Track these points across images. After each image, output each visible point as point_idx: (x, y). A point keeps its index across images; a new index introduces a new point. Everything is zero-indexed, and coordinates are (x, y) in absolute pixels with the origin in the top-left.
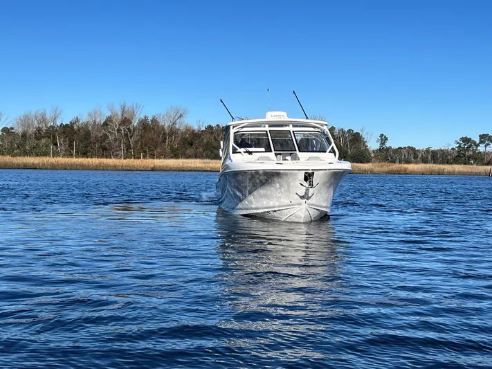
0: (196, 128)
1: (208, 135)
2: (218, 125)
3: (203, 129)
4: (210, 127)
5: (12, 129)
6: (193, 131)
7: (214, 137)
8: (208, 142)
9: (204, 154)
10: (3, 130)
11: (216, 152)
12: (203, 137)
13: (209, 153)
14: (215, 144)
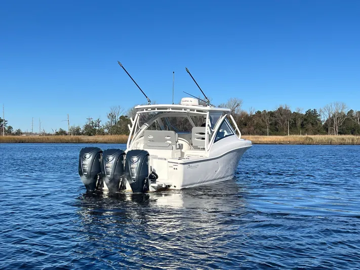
0: (249, 113)
1: (258, 118)
2: (264, 111)
3: (254, 113)
4: (259, 112)
5: (126, 117)
6: (247, 115)
7: (262, 120)
8: (257, 123)
9: (255, 132)
10: (120, 118)
11: (263, 129)
12: (254, 119)
13: (258, 131)
14: (263, 124)
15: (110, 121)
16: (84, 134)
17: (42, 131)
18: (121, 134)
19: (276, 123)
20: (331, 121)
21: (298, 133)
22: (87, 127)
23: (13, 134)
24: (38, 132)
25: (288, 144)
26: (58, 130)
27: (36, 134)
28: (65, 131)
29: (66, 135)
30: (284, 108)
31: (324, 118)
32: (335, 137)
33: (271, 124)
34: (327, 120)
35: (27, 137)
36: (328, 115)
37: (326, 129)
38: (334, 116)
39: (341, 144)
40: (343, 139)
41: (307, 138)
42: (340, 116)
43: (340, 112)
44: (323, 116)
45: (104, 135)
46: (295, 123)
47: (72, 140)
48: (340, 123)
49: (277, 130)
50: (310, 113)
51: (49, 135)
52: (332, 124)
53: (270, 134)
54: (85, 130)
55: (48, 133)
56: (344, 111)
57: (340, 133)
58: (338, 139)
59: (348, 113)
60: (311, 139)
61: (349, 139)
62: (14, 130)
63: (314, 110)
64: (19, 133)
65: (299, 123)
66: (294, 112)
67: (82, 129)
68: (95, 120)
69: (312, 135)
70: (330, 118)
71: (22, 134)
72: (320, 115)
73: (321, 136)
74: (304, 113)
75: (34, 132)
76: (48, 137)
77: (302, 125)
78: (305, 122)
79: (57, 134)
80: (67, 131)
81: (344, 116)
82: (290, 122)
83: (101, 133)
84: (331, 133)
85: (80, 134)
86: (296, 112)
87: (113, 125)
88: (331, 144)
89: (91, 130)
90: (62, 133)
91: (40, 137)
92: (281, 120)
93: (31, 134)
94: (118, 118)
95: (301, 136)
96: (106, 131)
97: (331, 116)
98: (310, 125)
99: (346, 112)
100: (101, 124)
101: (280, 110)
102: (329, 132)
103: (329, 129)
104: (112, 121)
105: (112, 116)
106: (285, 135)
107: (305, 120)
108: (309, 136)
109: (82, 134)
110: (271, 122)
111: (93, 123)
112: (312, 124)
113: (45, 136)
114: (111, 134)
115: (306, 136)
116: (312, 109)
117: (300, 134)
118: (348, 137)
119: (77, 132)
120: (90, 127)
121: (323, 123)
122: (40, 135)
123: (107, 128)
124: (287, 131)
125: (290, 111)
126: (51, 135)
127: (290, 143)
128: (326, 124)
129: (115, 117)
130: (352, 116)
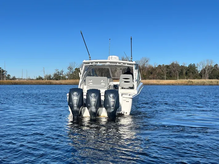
0: (154, 66)
1: (159, 69)
2: (163, 65)
3: (157, 66)
4: (160, 66)
6: (152, 68)
7: (162, 70)
8: (159, 72)
9: (157, 78)
10: (76, 69)
11: (162, 76)
12: (157, 70)
13: (160, 77)
14: (162, 73)
15: (69, 71)
16: (53, 79)
17: (28, 77)
18: (76, 79)
19: (170, 72)
20: (204, 71)
21: (184, 78)
22: (55, 75)
23: (11, 79)
24: (26, 78)
25: (177, 85)
26: (38, 77)
27: (25, 79)
28: (42, 78)
29: (43, 79)
30: (175, 63)
31: (199, 69)
32: (207, 81)
33: (167, 73)
34: (202, 70)
35: (19, 81)
36: (202, 67)
37: (201, 76)
38: (206, 68)
39: (210, 85)
40: (211, 82)
41: (189, 81)
42: (210, 68)
43: (209, 65)
44: (199, 68)
45: (65, 79)
46: (182, 72)
47: (46, 82)
48: (209, 72)
49: (171, 77)
50: (191, 66)
51: (32, 80)
52: (205, 73)
53: (167, 79)
54: (54, 77)
55: (31, 79)
56: (212, 65)
57: (209, 78)
58: (208, 82)
59: (215, 66)
60: (192, 82)
61: (215, 82)
62: (11, 77)
63: (194, 64)
64: (14, 78)
65: (184, 72)
66: (181, 66)
67: (52, 76)
68: (60, 71)
69: (192, 79)
70: (204, 69)
71: (16, 79)
72: (197, 67)
73: (198, 80)
74: (188, 66)
75: (23, 78)
76: (32, 81)
77: (186, 73)
78: (188, 72)
79: (37, 79)
80: (43, 77)
81: (212, 68)
82: (179, 72)
83: (64, 78)
84: (204, 78)
85: (51, 79)
86: (182, 65)
87: (71, 73)
88: (204, 85)
89: (57, 77)
90: (40, 78)
91: (27, 81)
92: (173, 70)
93: (21, 79)
94: (74, 70)
95: (186, 80)
96: (67, 77)
97: (204, 68)
98: (191, 73)
99: (213, 65)
100: (63, 73)
101: (173, 64)
102: (203, 78)
103: (203, 76)
104: (70, 71)
105: (70, 68)
106: (176, 79)
107: (188, 70)
108: (191, 80)
109: (52, 79)
110: (167, 72)
111: (59, 72)
112: (193, 73)
113: (30, 81)
114: (70, 79)
115: (189, 80)
116: (192, 64)
117: (185, 79)
118: (214, 81)
119: (49, 78)
120: (57, 75)
121: (199, 72)
122: (27, 80)
123: (68, 75)
124: (177, 77)
125: (179, 65)
126: (34, 80)
127: (179, 84)
128: (201, 73)
129: (72, 68)
130: (217, 68)
